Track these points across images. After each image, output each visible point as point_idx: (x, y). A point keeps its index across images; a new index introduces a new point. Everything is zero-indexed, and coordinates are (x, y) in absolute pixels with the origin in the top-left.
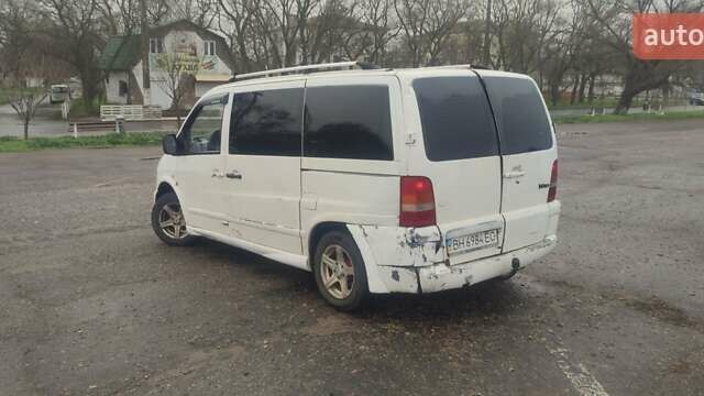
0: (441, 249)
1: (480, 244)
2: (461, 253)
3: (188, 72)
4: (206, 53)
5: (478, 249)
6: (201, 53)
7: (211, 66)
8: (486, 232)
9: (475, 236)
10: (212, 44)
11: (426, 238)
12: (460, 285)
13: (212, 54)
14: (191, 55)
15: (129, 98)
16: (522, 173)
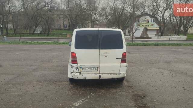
0: (78, 69)
1: (91, 70)
2: (85, 71)
3: (146, 27)
4: (152, 22)
5: (91, 71)
6: (150, 22)
7: (153, 25)
8: (94, 67)
9: (90, 68)
10: (153, 19)
11: (74, 66)
12: (83, 79)
13: (153, 22)
14: (147, 22)
15: (130, 34)
16: (108, 54)
